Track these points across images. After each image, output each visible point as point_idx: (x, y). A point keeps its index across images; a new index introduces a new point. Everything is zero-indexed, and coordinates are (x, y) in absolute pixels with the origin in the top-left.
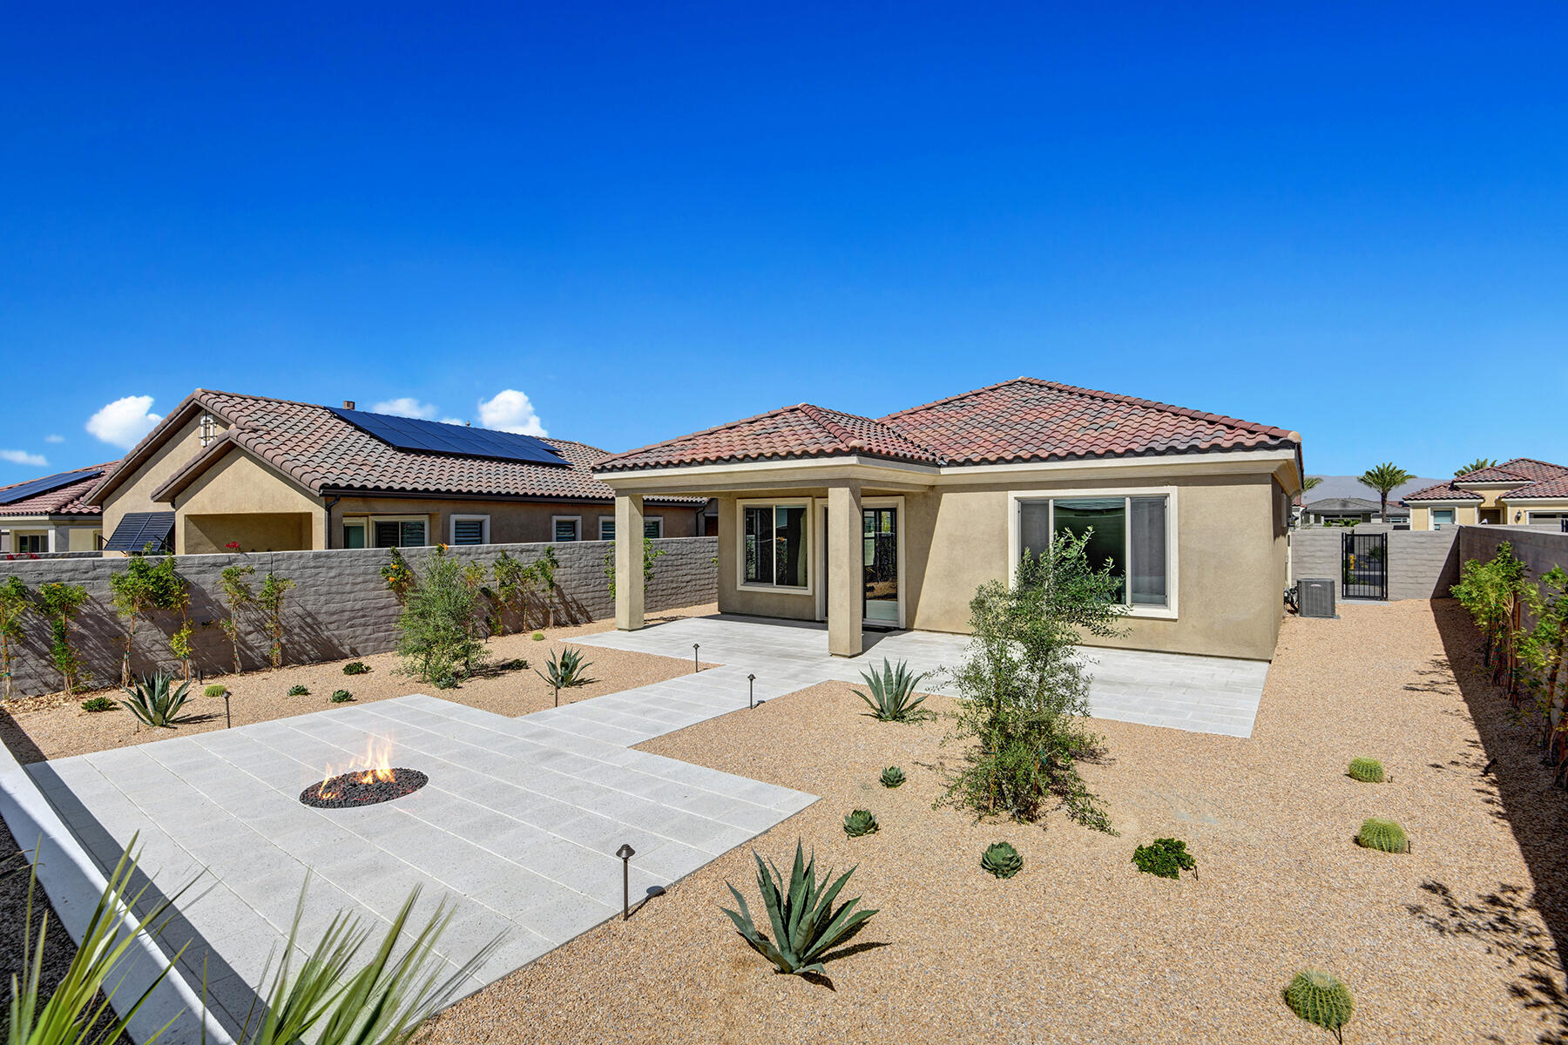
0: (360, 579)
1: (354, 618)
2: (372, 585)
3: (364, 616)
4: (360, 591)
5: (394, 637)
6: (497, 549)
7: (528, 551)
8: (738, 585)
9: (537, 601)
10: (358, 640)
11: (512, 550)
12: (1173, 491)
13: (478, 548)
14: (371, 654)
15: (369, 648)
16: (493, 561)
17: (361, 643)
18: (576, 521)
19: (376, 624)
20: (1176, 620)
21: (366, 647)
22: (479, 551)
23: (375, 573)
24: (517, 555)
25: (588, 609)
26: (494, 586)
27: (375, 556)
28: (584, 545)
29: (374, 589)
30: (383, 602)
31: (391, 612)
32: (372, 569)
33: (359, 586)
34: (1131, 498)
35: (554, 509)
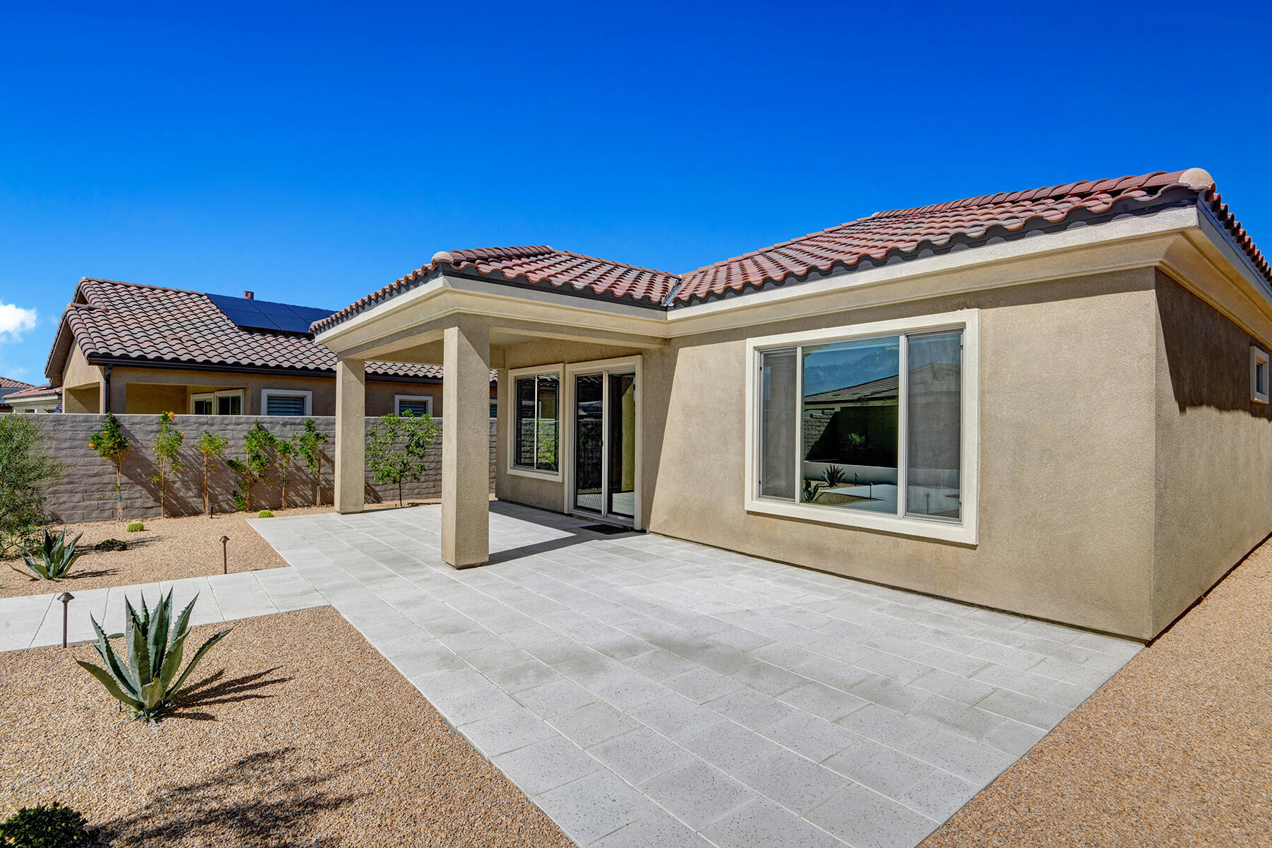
0: (67, 444)
1: (58, 484)
2: (82, 452)
3: (71, 483)
4: (67, 456)
5: (110, 506)
6: (250, 420)
7: (294, 424)
8: (508, 468)
9: (304, 477)
10: (63, 507)
11: (271, 423)
12: (970, 317)
13: (224, 419)
14: (79, 522)
15: (76, 516)
16: (245, 433)
17: (67, 510)
18: (427, 401)
19: (86, 491)
20: (973, 547)
21: (73, 514)
22: (226, 422)
23: (85, 439)
24: (278, 428)
25: (377, 489)
26: (244, 458)
27: (86, 421)
28: (372, 421)
29: (85, 455)
30: (96, 469)
31: (106, 479)
32: (82, 435)
33: (64, 452)
34: (909, 335)
35: (399, 388)
